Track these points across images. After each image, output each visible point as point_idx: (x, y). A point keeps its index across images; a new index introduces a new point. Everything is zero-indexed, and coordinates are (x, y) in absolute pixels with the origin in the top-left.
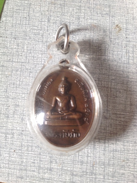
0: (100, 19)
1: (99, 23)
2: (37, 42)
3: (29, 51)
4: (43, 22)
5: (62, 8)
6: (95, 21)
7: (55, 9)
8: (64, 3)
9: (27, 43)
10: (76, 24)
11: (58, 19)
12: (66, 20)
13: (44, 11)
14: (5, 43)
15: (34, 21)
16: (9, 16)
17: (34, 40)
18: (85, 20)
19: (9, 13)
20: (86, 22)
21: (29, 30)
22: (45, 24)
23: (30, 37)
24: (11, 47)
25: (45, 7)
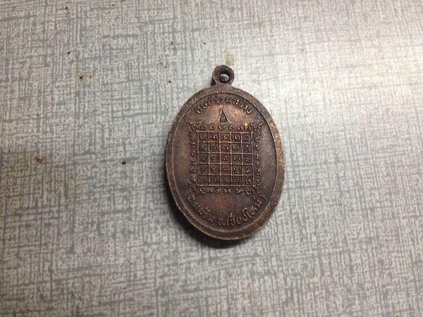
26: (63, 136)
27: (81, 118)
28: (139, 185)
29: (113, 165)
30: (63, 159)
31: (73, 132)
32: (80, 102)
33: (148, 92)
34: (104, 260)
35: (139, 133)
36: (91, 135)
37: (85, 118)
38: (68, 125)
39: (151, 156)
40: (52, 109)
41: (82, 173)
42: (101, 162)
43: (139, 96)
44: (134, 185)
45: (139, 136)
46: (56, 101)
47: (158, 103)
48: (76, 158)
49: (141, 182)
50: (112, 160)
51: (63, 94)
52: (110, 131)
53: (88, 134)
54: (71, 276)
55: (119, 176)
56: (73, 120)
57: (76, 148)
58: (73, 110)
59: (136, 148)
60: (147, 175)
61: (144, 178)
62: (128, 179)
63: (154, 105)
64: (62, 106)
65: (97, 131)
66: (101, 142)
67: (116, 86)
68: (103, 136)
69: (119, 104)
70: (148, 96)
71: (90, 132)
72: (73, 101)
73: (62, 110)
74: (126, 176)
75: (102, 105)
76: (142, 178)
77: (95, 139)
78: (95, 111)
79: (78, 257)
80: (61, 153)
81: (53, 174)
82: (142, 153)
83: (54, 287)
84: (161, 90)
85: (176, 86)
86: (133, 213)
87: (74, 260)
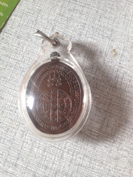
0: (100, 40)
1: (98, 43)
2: (37, 46)
3: (27, 52)
4: (48, 29)
5: (68, 21)
6: (95, 40)
7: (62, 21)
8: (71, 18)
9: (27, 45)
10: (77, 39)
11: (62, 30)
12: (69, 33)
13: (51, 20)
14: (8, 39)
15: (39, 26)
16: (18, 16)
17: (34, 43)
18: (86, 37)
19: (19, 13)
20: (86, 40)
21: (33, 33)
22: (49, 32)
23: (32, 40)
24: (12, 44)
25: (53, 17)
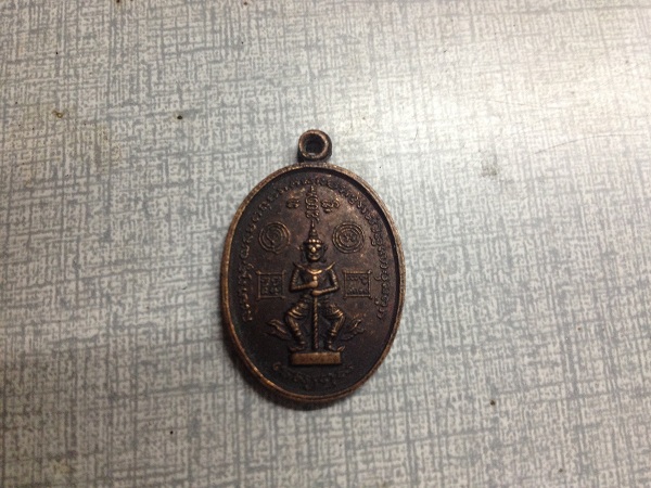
26: (92, 81)
27: (118, 56)
28: (202, 148)
29: (165, 121)
30: (93, 112)
31: (106, 75)
32: (116, 34)
33: (213, 18)
34: (154, 249)
35: (201, 76)
36: (132, 79)
37: (123, 55)
38: (100, 65)
39: (219, 108)
40: (77, 44)
41: (119, 131)
42: (147, 116)
43: (201, 24)
44: (195, 149)
45: (202, 79)
46: (83, 34)
47: (229, 33)
48: (111, 110)
49: (205, 145)
50: (162, 113)
51: (93, 24)
52: (160, 73)
53: (128, 77)
54: (106, 272)
55: (174, 135)
56: (106, 60)
57: (112, 97)
58: (107, 45)
59: (197, 96)
60: (214, 134)
61: (210, 139)
62: (187, 140)
63: (223, 37)
64: (92, 41)
65: (141, 72)
66: (146, 89)
67: (167, 11)
68: (149, 80)
69: (172, 35)
70: (213, 24)
71: (131, 75)
72: (106, 33)
73: (91, 45)
74: (184, 136)
75: (148, 37)
76: (207, 138)
77: (138, 84)
78: (138, 45)
79: (117, 246)
80: (89, 105)
81: (78, 133)
82: (206, 104)
83: (81, 288)
84: (233, 16)
85: (254, 9)
86: (195, 186)
87: (111, 251)
